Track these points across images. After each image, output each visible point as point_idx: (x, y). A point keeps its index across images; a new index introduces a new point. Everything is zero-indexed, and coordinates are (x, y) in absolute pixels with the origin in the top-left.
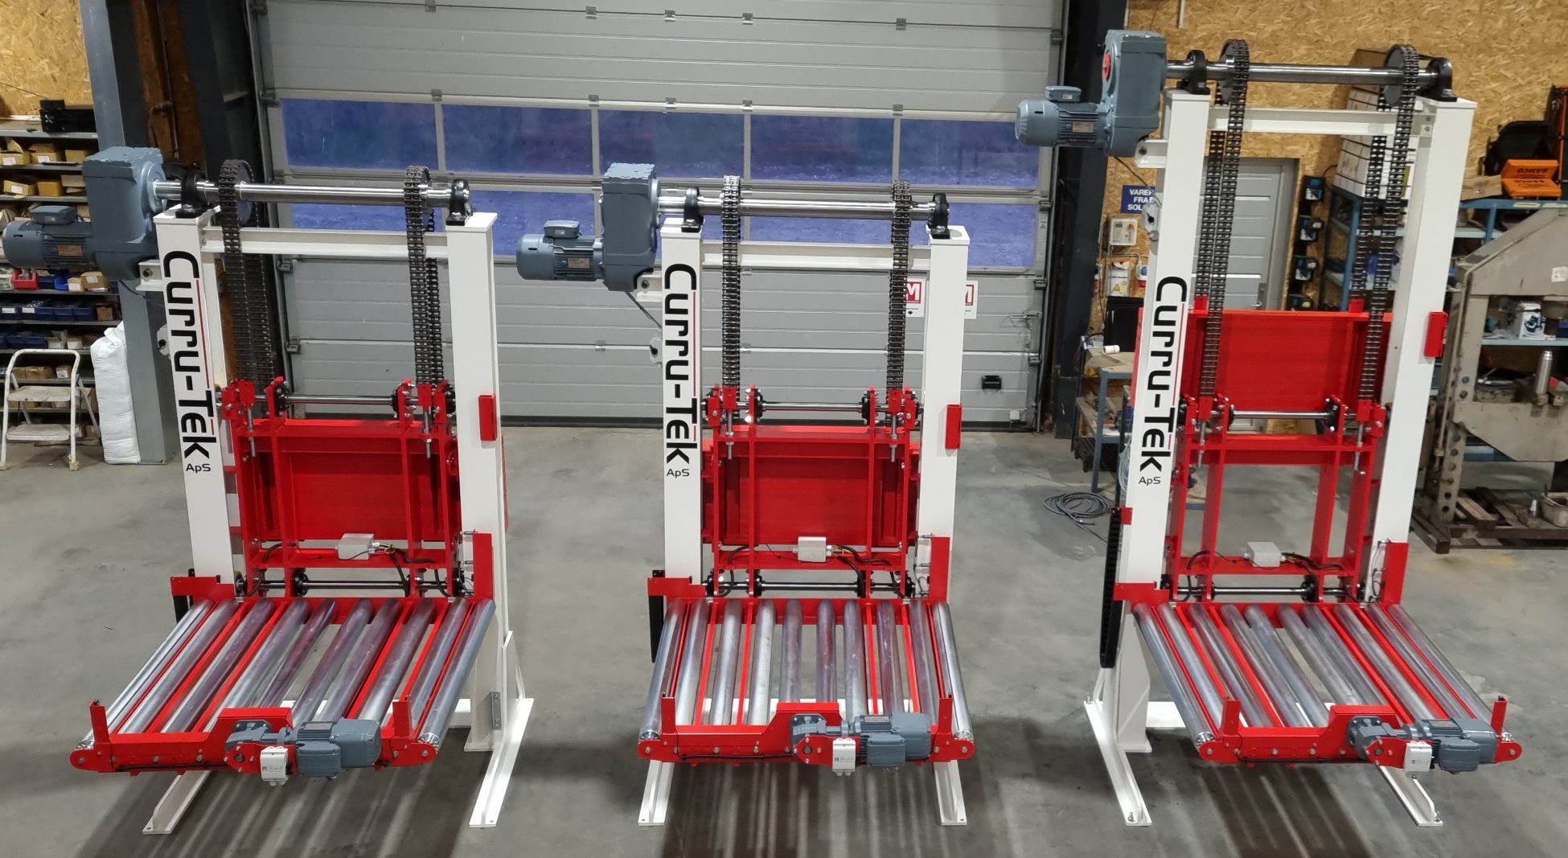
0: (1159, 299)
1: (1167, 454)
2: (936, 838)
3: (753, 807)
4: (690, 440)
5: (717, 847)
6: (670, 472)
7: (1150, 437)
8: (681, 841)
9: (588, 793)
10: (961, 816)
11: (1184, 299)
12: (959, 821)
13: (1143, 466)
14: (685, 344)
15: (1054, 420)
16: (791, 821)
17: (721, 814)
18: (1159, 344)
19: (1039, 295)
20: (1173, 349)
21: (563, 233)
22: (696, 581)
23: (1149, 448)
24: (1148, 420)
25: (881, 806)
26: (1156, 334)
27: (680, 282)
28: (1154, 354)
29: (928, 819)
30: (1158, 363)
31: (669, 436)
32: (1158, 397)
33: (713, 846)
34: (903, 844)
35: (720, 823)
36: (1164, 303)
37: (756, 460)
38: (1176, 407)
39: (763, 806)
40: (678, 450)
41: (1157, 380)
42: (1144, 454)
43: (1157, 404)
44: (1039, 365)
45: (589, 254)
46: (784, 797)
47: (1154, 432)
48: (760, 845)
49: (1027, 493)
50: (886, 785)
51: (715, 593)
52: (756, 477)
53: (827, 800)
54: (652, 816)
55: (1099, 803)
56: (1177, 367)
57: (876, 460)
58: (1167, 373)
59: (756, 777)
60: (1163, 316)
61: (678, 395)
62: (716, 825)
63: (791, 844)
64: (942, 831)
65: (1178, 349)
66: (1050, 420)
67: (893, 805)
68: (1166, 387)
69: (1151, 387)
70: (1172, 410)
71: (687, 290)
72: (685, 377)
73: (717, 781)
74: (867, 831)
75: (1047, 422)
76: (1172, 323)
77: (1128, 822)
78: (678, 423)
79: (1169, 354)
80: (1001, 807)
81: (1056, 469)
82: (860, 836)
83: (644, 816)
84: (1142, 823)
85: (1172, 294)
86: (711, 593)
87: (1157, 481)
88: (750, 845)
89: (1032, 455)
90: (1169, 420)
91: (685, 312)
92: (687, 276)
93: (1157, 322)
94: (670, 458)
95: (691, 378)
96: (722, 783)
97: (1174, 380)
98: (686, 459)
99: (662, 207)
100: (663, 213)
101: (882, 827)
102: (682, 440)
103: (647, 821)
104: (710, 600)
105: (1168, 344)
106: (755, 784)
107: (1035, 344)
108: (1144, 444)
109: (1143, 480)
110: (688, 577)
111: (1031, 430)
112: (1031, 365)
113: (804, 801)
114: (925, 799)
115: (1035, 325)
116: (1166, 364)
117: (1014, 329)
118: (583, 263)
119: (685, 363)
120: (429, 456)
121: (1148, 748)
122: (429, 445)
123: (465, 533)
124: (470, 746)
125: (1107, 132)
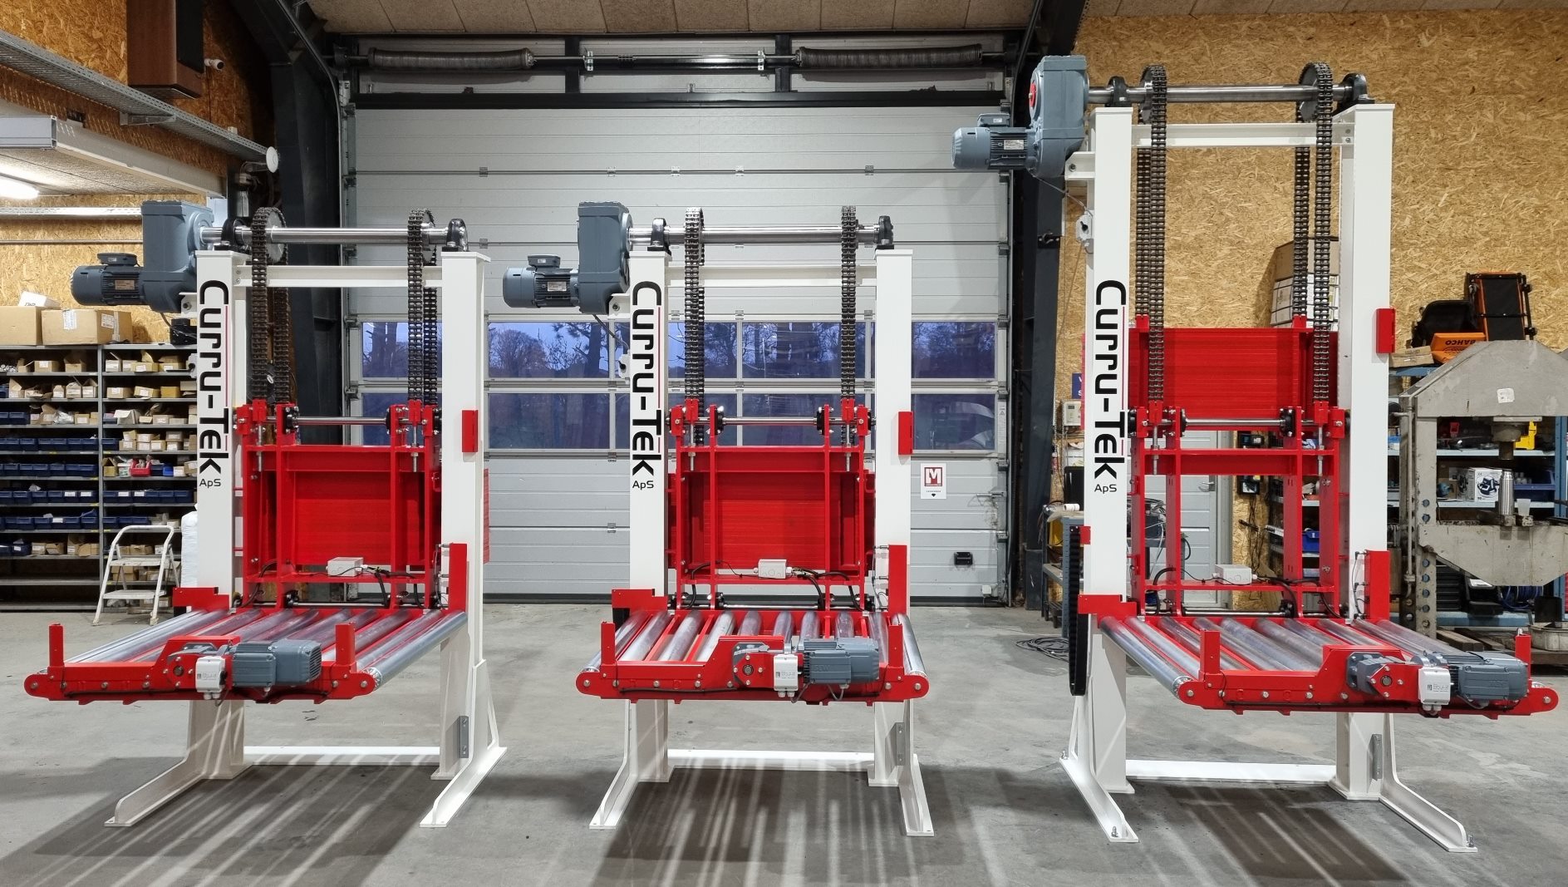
0: (1099, 302)
1: (1121, 460)
2: (901, 845)
3: (709, 819)
4: (655, 452)
5: (668, 844)
6: (636, 484)
7: (1102, 443)
8: (630, 840)
9: (543, 809)
10: (927, 827)
11: (1123, 302)
12: (925, 831)
13: (1098, 473)
14: (650, 357)
15: (1024, 596)
16: (747, 829)
17: (676, 822)
18: (1103, 347)
19: (1003, 476)
20: (1117, 352)
21: (544, 261)
22: (660, 593)
23: (1101, 454)
24: (1099, 425)
25: (843, 822)
26: (1099, 337)
27: (647, 298)
28: (1099, 357)
29: (892, 834)
30: (1103, 367)
31: (635, 448)
32: (1106, 401)
33: (663, 844)
34: (864, 847)
35: (674, 829)
36: (1104, 306)
37: (718, 475)
38: (1126, 411)
39: (719, 820)
40: (643, 462)
41: (1104, 384)
42: (1098, 460)
43: (1106, 409)
44: (1006, 541)
45: (565, 277)
46: (742, 812)
47: (1106, 438)
48: (713, 844)
49: (999, 639)
50: (849, 808)
51: (678, 607)
52: (719, 499)
53: (786, 816)
54: (603, 821)
55: (1079, 826)
56: (1122, 370)
57: (831, 474)
58: (1114, 377)
59: (715, 799)
60: (1105, 319)
61: (643, 407)
62: (668, 831)
63: (745, 845)
64: (907, 840)
65: (1123, 352)
66: (1020, 596)
67: (856, 820)
68: (1113, 391)
69: (1099, 391)
70: (1122, 414)
71: (652, 305)
72: (650, 390)
73: (676, 802)
74: (827, 837)
75: (1017, 598)
76: (1114, 326)
77: (1112, 839)
78: (643, 435)
79: (1114, 358)
80: (971, 825)
81: (1026, 626)
82: (819, 841)
83: (596, 821)
84: (1127, 840)
85: (1111, 297)
86: (674, 606)
87: (1113, 488)
88: (702, 844)
89: (1004, 619)
90: (1120, 425)
91: (650, 326)
92: (652, 292)
93: (1099, 326)
94: (636, 470)
95: (656, 390)
96: (680, 803)
97: (1121, 383)
98: (651, 470)
99: (631, 236)
100: (633, 242)
101: (843, 834)
102: (647, 452)
103: (599, 824)
104: (672, 612)
105: (1112, 348)
106: (713, 805)
107: (1001, 523)
108: (1097, 450)
109: (1098, 488)
110: (651, 588)
111: (1003, 605)
112: (1000, 541)
113: (762, 818)
114: (890, 817)
115: (1001, 504)
116: (1112, 367)
117: (982, 508)
118: (561, 287)
119: (650, 376)
120: (415, 470)
121: (1130, 790)
122: (415, 460)
123: (443, 546)
124: (437, 775)
125: (1036, 147)
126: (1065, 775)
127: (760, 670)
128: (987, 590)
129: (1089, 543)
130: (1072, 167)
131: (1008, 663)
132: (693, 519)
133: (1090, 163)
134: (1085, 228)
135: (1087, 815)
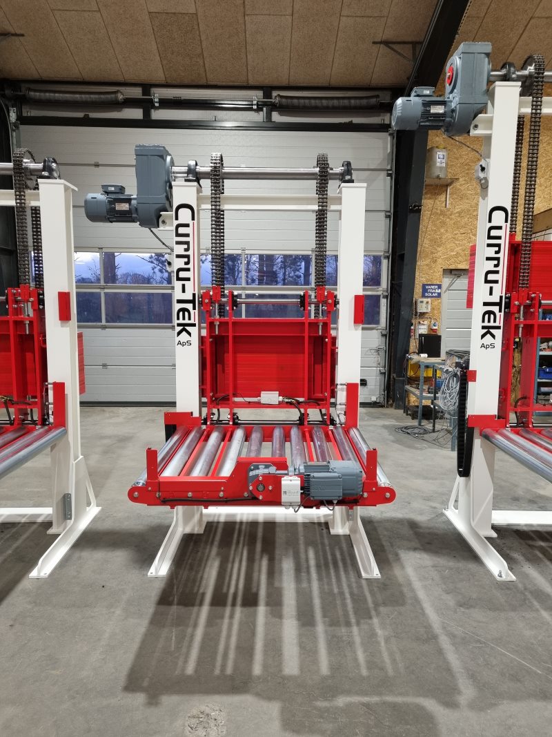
0: (490, 221)
1: (498, 328)
2: (360, 587)
3: (230, 565)
4: (192, 321)
5: (201, 591)
6: (179, 343)
7: (487, 316)
8: (175, 587)
9: (119, 558)
10: (376, 573)
11: (506, 221)
12: (375, 575)
13: (483, 336)
14: (188, 257)
15: (393, 401)
16: (255, 575)
17: (207, 569)
18: (491, 252)
19: (384, 339)
20: (500, 255)
21: (113, 189)
22: (196, 414)
23: (486, 324)
24: (485, 304)
25: (318, 566)
26: (489, 245)
27: (185, 215)
28: (488, 259)
29: (352, 575)
30: (490, 265)
31: (178, 319)
32: (491, 289)
33: (198, 590)
34: (336, 590)
35: (206, 576)
36: (494, 224)
37: (235, 337)
38: (504, 295)
39: (236, 565)
40: (184, 328)
41: (491, 277)
42: (483, 328)
43: (491, 294)
44: (385, 373)
45: (128, 200)
46: (251, 560)
47: (489, 313)
48: (232, 590)
50: (321, 553)
51: (208, 423)
52: (235, 353)
53: (280, 561)
54: (157, 571)
55: (472, 566)
56: (503, 268)
57: (310, 337)
58: (497, 272)
59: (233, 547)
60: (493, 233)
61: (184, 291)
62: (202, 578)
63: (254, 590)
64: (364, 583)
65: (504, 255)
66: (391, 402)
67: (327, 565)
68: (496, 282)
69: (487, 281)
70: (501, 297)
71: (188, 220)
72: (188, 279)
73: (207, 551)
74: (309, 581)
75: (390, 403)
76: (499, 238)
77: (498, 578)
78: (184, 310)
79: (498, 259)
80: (403, 567)
81: (397, 419)
82: (305, 585)
83: (152, 571)
84: (509, 579)
85: (499, 218)
86: (205, 423)
87: (493, 346)
88: (225, 590)
89: (385, 415)
90: (499, 304)
91: (187, 235)
92: (188, 211)
93: (490, 237)
94: (179, 333)
95: (192, 279)
96: (210, 551)
97: (502, 277)
98: (189, 334)
99: (174, 173)
100: (175, 177)
101: (320, 579)
102: (187, 321)
103: (154, 574)
104: (204, 427)
105: (497, 252)
106: (232, 552)
107: (382, 363)
108: (483, 321)
109: (483, 346)
110: (190, 411)
111: (382, 406)
112: (381, 373)
113: (265, 563)
114: (349, 562)
115: (382, 353)
116: (496, 266)
117: (372, 356)
118: (125, 207)
119: (188, 270)
120: (28, 333)
121: (494, 535)
122: (27, 325)
123: (49, 384)
124: (51, 531)
125: (453, 111)
126: (449, 523)
127: (270, 488)
128: (374, 399)
129: (475, 381)
130: (476, 126)
131: (393, 442)
132: (218, 365)
133: (490, 122)
134: (483, 169)
135: (475, 558)
